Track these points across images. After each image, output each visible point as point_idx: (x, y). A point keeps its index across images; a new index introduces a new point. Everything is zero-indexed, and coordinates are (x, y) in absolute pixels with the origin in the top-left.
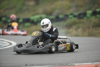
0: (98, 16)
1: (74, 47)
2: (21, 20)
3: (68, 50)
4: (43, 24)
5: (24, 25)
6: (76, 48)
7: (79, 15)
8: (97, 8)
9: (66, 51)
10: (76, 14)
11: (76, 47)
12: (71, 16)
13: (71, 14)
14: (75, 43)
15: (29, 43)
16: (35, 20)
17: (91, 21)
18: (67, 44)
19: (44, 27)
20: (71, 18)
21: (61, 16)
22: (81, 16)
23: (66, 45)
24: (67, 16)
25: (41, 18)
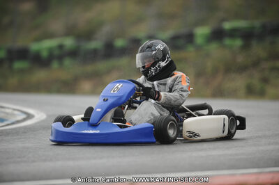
0: (228, 42)
2: (2, 54)
8: (224, 20)
16: (45, 54)
21: (119, 43)
22: (181, 42)
24: (136, 42)
25: (61, 47)
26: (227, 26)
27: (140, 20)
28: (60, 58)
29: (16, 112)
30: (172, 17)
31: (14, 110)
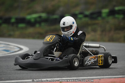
1: (109, 61)
2: (13, 20)
3: (101, 65)
4: (64, 24)
5: (17, 27)
6: (113, 62)
7: (92, 14)
9: (98, 67)
10: (87, 13)
11: (113, 60)
12: (80, 16)
13: (81, 13)
14: (111, 54)
15: (39, 52)
16: (33, 20)
17: (108, 22)
18: (98, 55)
19: (65, 30)
20: (81, 18)
22: (95, 16)
23: (97, 57)
25: (40, 17)
26: (117, 8)
27: (77, 5)
28: (40, 23)
29: (15, 47)
30: (92, 4)
31: (15, 46)
